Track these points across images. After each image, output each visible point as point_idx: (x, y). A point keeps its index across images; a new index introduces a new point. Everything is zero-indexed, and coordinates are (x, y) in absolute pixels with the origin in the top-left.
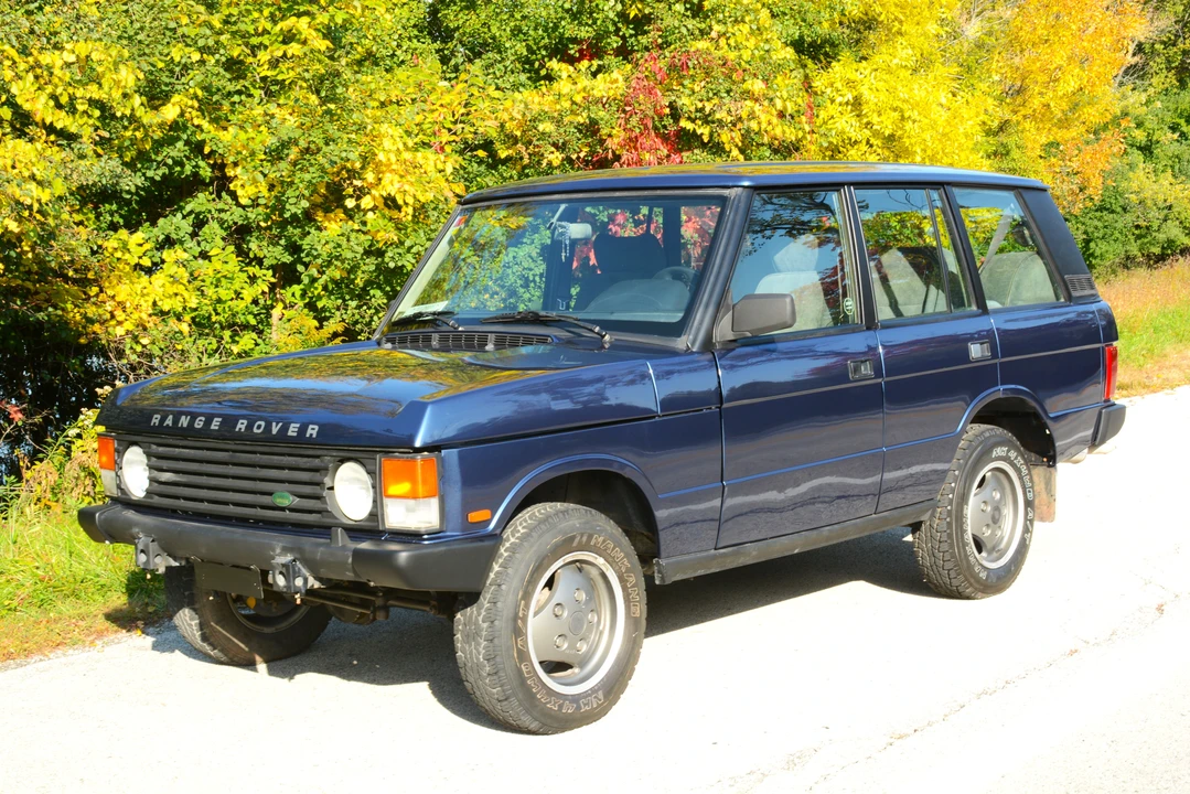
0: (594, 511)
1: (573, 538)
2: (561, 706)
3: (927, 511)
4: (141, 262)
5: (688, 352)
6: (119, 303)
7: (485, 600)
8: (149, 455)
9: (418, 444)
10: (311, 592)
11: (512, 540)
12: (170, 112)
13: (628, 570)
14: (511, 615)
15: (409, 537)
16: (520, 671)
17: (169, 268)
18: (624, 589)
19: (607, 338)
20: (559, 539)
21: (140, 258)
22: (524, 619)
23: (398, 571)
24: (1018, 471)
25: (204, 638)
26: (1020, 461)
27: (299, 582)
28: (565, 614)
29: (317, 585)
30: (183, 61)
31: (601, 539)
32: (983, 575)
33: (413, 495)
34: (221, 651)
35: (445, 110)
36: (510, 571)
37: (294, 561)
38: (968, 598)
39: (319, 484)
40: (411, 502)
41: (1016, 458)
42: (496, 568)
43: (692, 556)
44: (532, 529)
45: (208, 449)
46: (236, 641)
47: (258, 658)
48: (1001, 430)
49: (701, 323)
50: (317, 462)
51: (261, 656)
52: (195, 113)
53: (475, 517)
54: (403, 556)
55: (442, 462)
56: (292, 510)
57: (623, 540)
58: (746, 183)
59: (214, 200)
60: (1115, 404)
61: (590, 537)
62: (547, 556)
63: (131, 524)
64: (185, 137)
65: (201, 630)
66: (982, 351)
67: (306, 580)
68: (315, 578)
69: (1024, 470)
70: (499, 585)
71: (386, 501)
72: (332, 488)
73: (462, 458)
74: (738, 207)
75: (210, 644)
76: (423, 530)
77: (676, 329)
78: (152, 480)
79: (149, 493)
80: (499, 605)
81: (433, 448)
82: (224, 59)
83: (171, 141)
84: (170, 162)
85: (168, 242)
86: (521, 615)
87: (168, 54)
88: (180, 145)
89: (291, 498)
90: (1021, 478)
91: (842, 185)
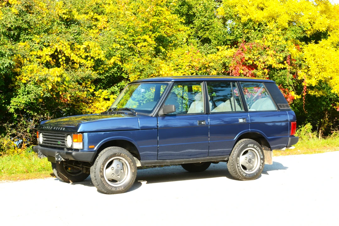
0: (123, 149)
1: (116, 154)
2: (111, 188)
3: (226, 157)
4: (105, 97)
5: (152, 116)
6: (97, 108)
7: (94, 165)
8: (43, 135)
9: (78, 131)
10: (62, 162)
11: (102, 153)
12: (112, 61)
13: (131, 162)
14: (99, 168)
15: (77, 150)
16: (101, 180)
17: (112, 99)
18: (130, 166)
19: (136, 113)
20: (112, 153)
21: (105, 96)
22: (103, 169)
23: (73, 156)
24: (258, 151)
25: (58, 176)
26: (258, 148)
27: (59, 159)
28: (114, 169)
29: (64, 160)
30: (116, 48)
31: (124, 154)
32: (244, 175)
33: (77, 142)
34: (62, 178)
35: (186, 59)
36: (100, 159)
37: (58, 155)
38: (241, 180)
39: (64, 140)
40: (77, 143)
41: (257, 147)
42: (98, 158)
43: (150, 161)
44: (106, 151)
45: (51, 133)
46: (65, 177)
47: (70, 181)
48: (252, 140)
49: (156, 111)
50: (64, 135)
51: (71, 180)
52: (118, 61)
53: (90, 147)
54: (74, 153)
55: (83, 136)
56: (61, 145)
57: (130, 155)
58: (173, 81)
59: (126, 83)
60: (295, 137)
61: (121, 154)
62: (109, 157)
63: (38, 148)
64: (117, 67)
65: (57, 173)
66: (243, 121)
67: (61, 159)
68: (63, 159)
69: (260, 150)
70: (97, 162)
71: (73, 143)
72: (66, 141)
73: (88, 135)
74: (170, 86)
75: (60, 177)
76: (79, 149)
77: (150, 112)
78: (43, 140)
79: (43, 142)
80: (97, 166)
81: (82, 133)
82: (127, 47)
83: (113, 68)
84: (113, 72)
85: (113, 93)
86: (101, 168)
87: (112, 47)
88: (116, 68)
89: (60, 142)
90: (259, 152)
91: (203, 81)
